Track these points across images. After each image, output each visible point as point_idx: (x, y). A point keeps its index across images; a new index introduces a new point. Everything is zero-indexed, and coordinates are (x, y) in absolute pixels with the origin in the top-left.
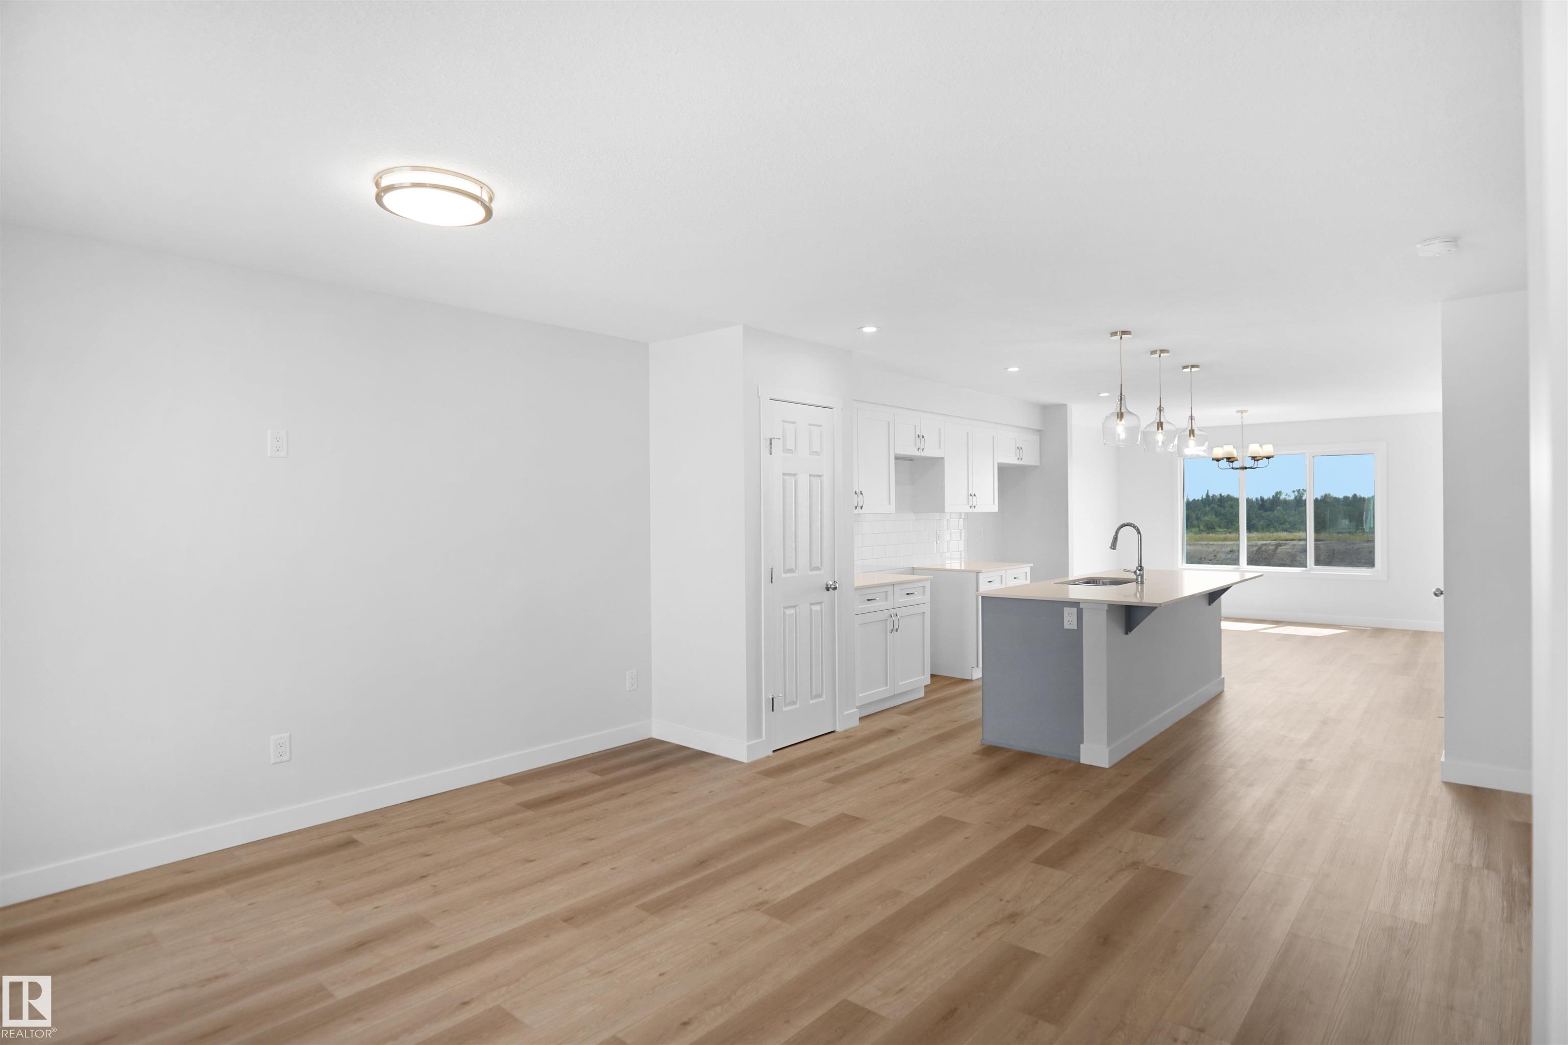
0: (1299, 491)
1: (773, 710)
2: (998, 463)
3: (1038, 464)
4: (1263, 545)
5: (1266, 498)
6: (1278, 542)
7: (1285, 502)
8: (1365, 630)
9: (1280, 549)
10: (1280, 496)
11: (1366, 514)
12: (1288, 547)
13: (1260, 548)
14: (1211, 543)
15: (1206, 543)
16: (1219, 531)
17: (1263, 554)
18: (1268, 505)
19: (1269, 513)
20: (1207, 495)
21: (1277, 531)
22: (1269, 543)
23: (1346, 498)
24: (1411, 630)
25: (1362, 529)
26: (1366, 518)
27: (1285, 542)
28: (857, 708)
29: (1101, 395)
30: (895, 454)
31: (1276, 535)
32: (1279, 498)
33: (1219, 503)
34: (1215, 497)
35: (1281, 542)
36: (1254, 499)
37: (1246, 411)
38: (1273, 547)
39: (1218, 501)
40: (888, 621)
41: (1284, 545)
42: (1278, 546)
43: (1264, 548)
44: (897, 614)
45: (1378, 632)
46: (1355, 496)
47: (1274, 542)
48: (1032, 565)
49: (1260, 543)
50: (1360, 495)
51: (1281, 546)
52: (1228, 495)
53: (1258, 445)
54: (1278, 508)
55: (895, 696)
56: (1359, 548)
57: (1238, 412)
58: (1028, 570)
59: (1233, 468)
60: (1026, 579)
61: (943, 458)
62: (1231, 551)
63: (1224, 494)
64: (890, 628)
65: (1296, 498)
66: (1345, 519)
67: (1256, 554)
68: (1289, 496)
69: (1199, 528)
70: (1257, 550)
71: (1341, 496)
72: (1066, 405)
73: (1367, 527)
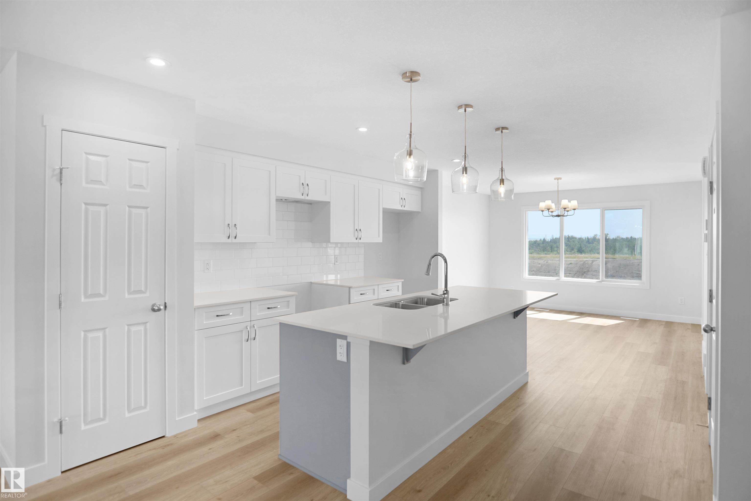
1: (61, 432)
2: (384, 209)
3: (420, 211)
4: (586, 261)
5: (589, 238)
8: (635, 320)
9: (594, 263)
10: (596, 236)
11: (636, 246)
13: (584, 262)
16: (567, 253)
17: (586, 265)
18: (590, 241)
19: (591, 245)
21: (594, 253)
22: (589, 260)
23: (627, 238)
24: (664, 321)
25: (634, 255)
26: (637, 248)
27: (597, 259)
28: (196, 411)
29: (455, 161)
30: (276, 196)
31: (593, 255)
32: (596, 238)
33: (568, 240)
35: (595, 259)
36: (584, 238)
37: (561, 179)
38: (591, 262)
39: (567, 239)
40: (244, 331)
41: (596, 261)
42: (593, 261)
43: (586, 262)
44: (255, 326)
45: (644, 322)
46: (631, 237)
47: (591, 259)
48: (403, 280)
51: (595, 261)
52: (572, 236)
53: (567, 200)
54: (595, 242)
55: (252, 393)
56: (633, 263)
57: (555, 179)
58: (400, 284)
59: (552, 216)
60: (398, 290)
61: (329, 202)
62: (571, 264)
63: (570, 235)
64: (245, 337)
66: (626, 248)
67: (582, 265)
69: (557, 252)
70: (583, 263)
71: (624, 237)
72: (438, 170)
73: (637, 253)
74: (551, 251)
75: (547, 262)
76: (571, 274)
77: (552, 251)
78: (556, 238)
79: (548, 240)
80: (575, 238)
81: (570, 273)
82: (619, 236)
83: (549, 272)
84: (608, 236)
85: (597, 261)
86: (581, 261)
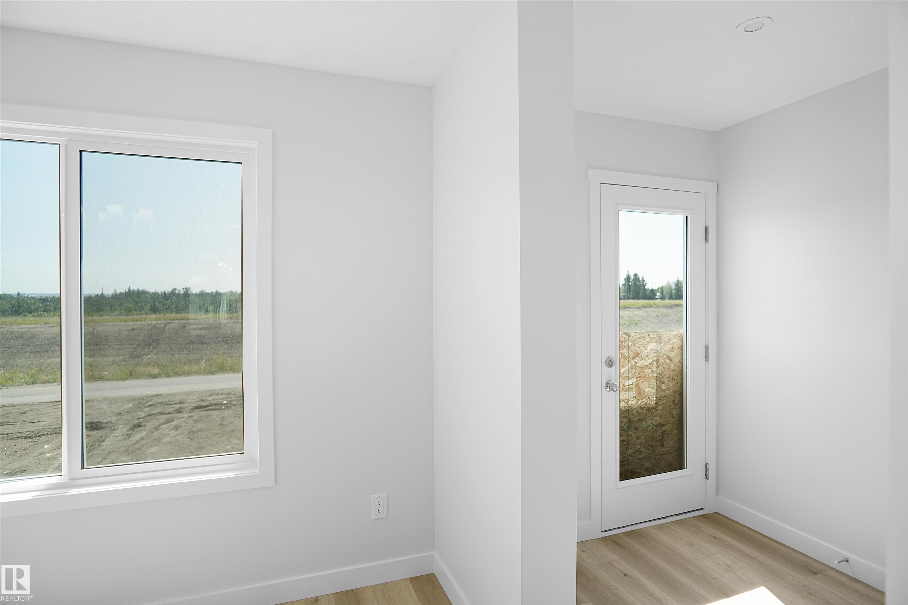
0: (186, 288)
4: (156, 324)
5: (166, 293)
6: (167, 322)
7: (179, 294)
10: (175, 291)
12: (173, 325)
13: (154, 326)
14: (117, 324)
15: (113, 324)
18: (166, 297)
20: (129, 290)
23: (212, 293)
27: (172, 321)
31: (168, 316)
34: (134, 291)
35: (169, 321)
36: (159, 293)
42: (166, 324)
46: (217, 292)
49: (154, 322)
50: (219, 292)
52: (143, 290)
54: (174, 297)
63: (140, 289)
65: (185, 292)
68: (181, 291)
73: (223, 311)
74: (110, 310)
75: (94, 329)
76: (133, 344)
77: (112, 311)
78: (120, 293)
79: (108, 296)
80: (148, 293)
81: (131, 343)
82: (202, 290)
83: (97, 345)
84: (190, 290)
85: (171, 323)
86: (148, 325)
